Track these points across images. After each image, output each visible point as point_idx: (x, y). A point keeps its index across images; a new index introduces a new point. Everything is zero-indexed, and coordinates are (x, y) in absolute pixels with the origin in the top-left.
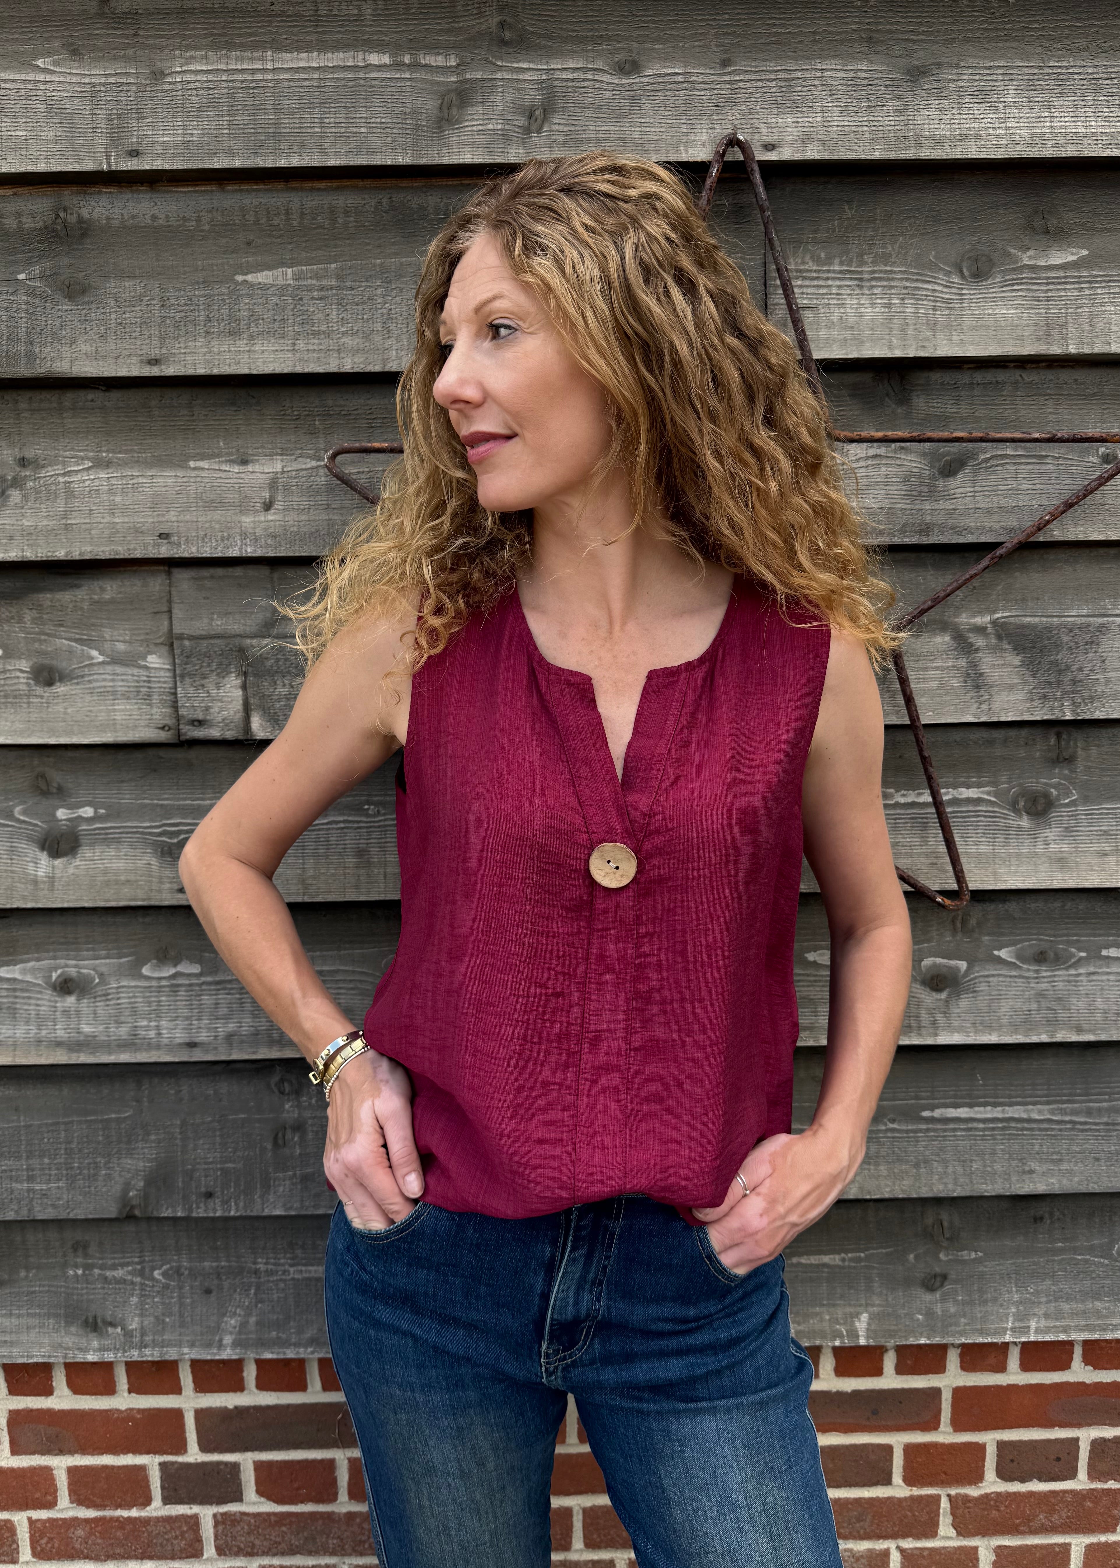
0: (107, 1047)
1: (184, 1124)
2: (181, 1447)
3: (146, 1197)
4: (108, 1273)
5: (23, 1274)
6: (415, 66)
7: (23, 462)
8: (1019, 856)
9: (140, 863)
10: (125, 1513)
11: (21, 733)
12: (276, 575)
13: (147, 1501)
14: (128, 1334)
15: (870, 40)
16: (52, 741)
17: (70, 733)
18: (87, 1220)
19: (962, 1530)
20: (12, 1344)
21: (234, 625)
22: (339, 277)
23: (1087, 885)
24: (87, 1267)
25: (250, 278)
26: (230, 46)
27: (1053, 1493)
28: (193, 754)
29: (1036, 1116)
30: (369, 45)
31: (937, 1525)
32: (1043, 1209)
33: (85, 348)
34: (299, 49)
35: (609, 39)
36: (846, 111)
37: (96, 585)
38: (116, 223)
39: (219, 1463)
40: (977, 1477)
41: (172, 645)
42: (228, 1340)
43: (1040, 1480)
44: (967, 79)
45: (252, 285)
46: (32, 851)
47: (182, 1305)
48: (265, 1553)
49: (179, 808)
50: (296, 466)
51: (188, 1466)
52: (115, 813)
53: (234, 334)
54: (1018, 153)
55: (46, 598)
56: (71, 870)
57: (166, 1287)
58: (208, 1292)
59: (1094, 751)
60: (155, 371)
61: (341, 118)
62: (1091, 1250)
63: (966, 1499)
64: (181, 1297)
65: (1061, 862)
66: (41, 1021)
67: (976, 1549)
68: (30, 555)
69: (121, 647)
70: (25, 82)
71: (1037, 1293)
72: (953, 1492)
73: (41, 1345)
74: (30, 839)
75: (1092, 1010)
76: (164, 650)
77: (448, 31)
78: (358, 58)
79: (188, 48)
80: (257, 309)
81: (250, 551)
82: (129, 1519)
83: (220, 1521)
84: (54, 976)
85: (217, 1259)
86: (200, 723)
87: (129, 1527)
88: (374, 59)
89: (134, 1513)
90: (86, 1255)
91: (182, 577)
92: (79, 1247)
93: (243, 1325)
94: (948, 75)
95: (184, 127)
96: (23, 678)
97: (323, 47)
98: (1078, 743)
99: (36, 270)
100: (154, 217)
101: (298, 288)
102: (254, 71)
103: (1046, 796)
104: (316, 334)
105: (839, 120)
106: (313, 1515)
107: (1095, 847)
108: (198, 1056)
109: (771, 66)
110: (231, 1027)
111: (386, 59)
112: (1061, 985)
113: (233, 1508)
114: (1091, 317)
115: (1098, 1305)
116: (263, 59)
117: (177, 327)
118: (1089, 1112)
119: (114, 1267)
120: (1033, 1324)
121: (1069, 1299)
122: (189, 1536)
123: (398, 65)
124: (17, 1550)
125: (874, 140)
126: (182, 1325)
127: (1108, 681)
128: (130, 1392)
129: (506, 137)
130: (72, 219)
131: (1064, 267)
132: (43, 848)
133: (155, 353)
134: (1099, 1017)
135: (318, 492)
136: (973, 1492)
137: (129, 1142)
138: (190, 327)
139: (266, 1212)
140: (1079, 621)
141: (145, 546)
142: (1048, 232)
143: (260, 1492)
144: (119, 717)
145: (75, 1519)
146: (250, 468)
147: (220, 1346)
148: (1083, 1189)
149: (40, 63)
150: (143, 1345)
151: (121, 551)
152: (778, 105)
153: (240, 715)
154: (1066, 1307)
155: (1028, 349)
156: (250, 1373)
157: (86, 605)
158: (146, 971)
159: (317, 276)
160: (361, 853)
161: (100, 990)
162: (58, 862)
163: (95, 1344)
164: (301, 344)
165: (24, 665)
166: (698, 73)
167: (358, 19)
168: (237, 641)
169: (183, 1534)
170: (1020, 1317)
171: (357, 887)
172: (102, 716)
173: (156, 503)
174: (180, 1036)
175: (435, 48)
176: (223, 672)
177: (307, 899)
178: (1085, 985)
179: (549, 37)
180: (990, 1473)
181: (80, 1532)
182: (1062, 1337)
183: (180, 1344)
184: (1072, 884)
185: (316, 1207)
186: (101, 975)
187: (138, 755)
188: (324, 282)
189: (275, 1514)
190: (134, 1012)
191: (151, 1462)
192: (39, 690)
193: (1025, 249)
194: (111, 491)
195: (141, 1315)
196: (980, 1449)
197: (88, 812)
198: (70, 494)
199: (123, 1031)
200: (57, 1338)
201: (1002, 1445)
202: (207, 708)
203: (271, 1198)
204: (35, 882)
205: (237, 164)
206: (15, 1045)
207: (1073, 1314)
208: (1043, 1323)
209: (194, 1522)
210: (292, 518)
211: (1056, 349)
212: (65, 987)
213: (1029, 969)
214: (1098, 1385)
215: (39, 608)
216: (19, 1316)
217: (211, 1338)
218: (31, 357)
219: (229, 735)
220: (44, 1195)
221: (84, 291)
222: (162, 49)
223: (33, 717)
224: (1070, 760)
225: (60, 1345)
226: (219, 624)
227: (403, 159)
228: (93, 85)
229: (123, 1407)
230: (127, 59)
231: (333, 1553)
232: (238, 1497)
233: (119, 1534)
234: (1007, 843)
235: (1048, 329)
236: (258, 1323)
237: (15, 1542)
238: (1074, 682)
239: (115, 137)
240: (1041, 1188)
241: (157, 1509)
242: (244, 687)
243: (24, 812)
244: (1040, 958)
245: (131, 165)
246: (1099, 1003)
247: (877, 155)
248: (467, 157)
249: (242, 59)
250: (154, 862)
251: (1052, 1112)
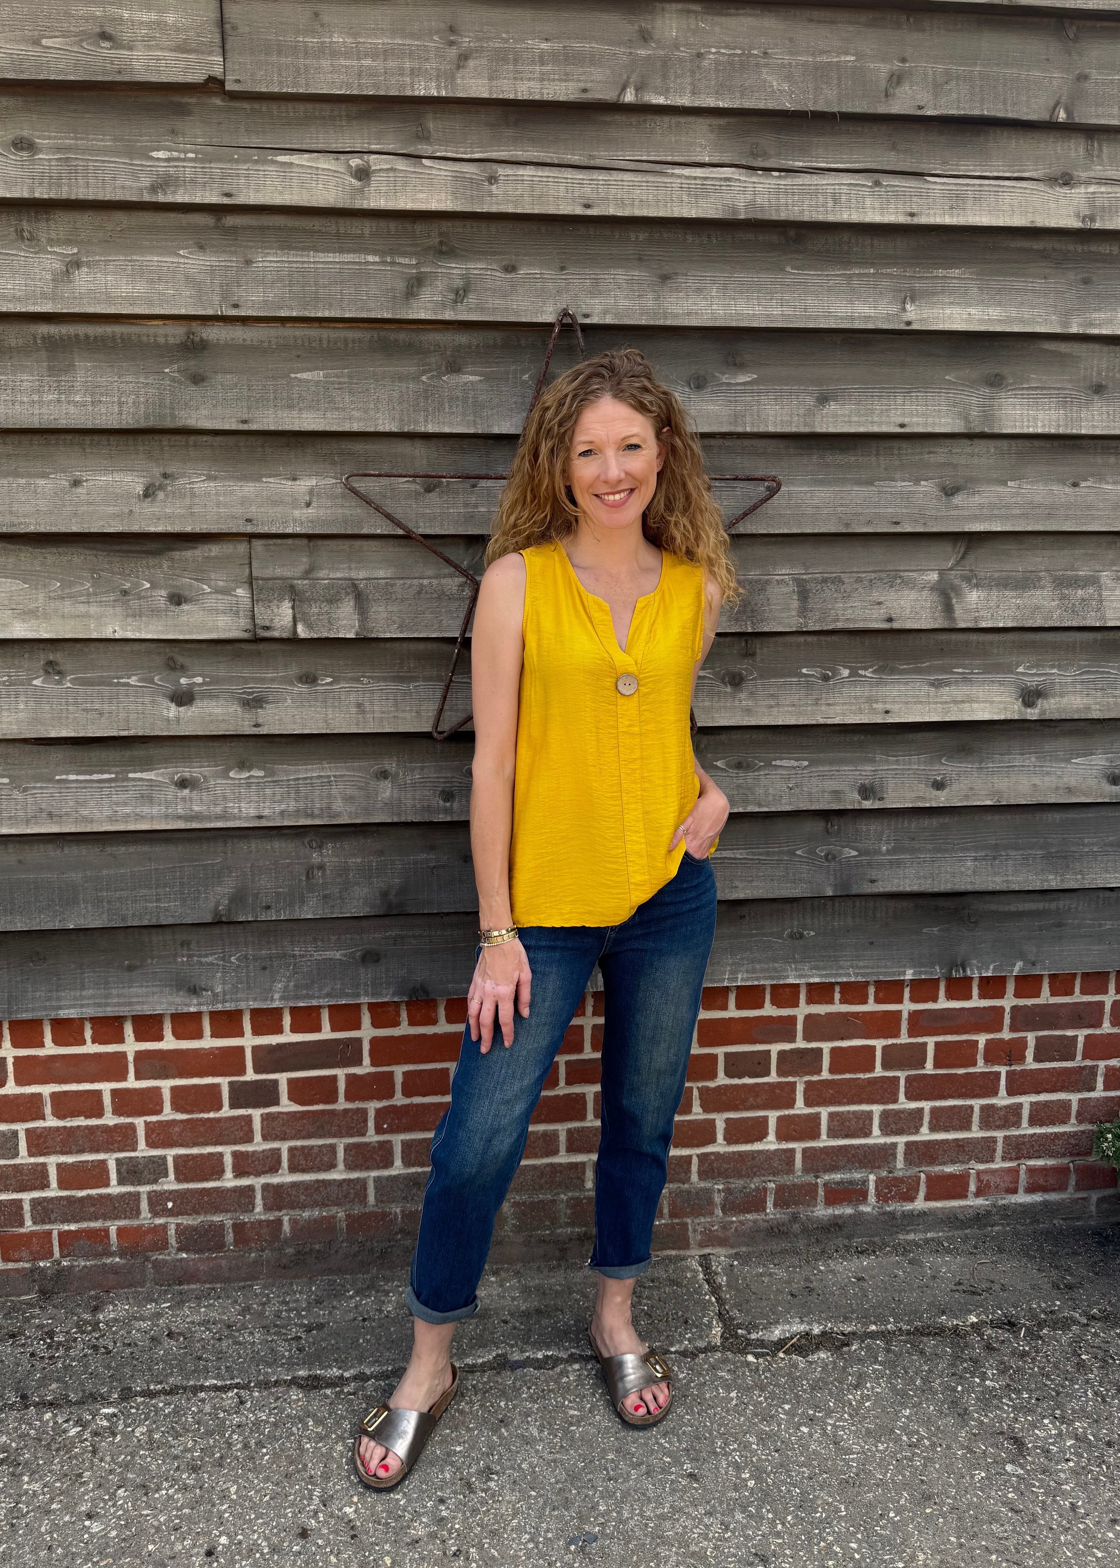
0: (209, 818)
1: (252, 866)
2: (242, 1071)
3: (229, 910)
4: (203, 960)
5: (149, 961)
6: (393, 263)
7: (165, 476)
8: (725, 708)
9: (231, 710)
10: (206, 1116)
11: (162, 632)
12: (311, 544)
13: (220, 1107)
14: (215, 995)
15: (640, 259)
16: (181, 637)
17: (191, 633)
18: (193, 924)
19: (706, 1109)
20: (143, 1003)
21: (288, 574)
22: (350, 377)
23: (762, 723)
24: (190, 956)
25: (298, 375)
26: (290, 248)
27: (757, 1084)
28: (261, 647)
29: (739, 856)
30: (367, 251)
31: (691, 1106)
32: (744, 910)
33: (205, 412)
34: (328, 252)
35: (500, 253)
36: (627, 297)
37: (206, 547)
38: (222, 342)
39: (265, 1080)
40: (713, 1076)
41: (251, 584)
42: (277, 996)
43: (750, 1077)
44: (692, 282)
45: (300, 380)
46: (166, 702)
47: (248, 976)
48: (292, 1138)
49: (253, 678)
50: (324, 482)
51: (246, 1083)
52: (215, 681)
53: (291, 407)
54: (718, 324)
55: (176, 554)
56: (190, 714)
57: (238, 966)
58: (264, 968)
59: (765, 650)
60: (245, 427)
61: (352, 290)
62: (772, 934)
63: (707, 1089)
64: (248, 972)
65: (748, 711)
66: (168, 804)
67: (714, 1120)
68: (170, 529)
69: (221, 583)
70: (173, 263)
71: (742, 958)
72: (700, 1085)
73: (161, 1003)
74: (165, 695)
75: (767, 795)
76: (247, 586)
77: (411, 245)
78: (362, 258)
79: (266, 248)
80: (304, 394)
81: (298, 530)
82: (208, 1119)
83: (265, 1118)
84: (176, 777)
85: (270, 949)
86: (268, 628)
87: (208, 1124)
88: (370, 258)
89: (212, 1115)
90: (189, 949)
91: (258, 544)
92: (185, 944)
93: (286, 987)
94: (681, 279)
95: (264, 292)
96: (162, 601)
97: (342, 251)
98: (757, 644)
99: (176, 366)
100: (244, 340)
101: (327, 382)
102: (303, 262)
103: (740, 675)
104: (337, 409)
105: (624, 303)
106: (323, 1112)
107: (767, 703)
108: (264, 823)
109: (587, 271)
110: (283, 807)
111: (377, 259)
112: (750, 781)
113: (273, 1109)
114: (758, 412)
115: (776, 965)
116: (308, 256)
117: (257, 401)
118: (768, 854)
119: (206, 956)
120: (740, 976)
121: (759, 962)
122: (246, 1128)
123: (384, 263)
124: (137, 1142)
125: (642, 314)
126: (249, 988)
127: (771, 611)
128: (212, 1036)
129: (444, 306)
130: (197, 339)
131: (744, 384)
132: (172, 701)
133: (245, 417)
134: (771, 798)
135: (336, 497)
136: (711, 1084)
137: (219, 877)
138: (265, 403)
139: (303, 917)
140: (755, 577)
141: (238, 526)
142: (735, 365)
143: (290, 1098)
144: (220, 624)
145: (174, 1121)
146: (298, 483)
147: (272, 1000)
148: (765, 896)
149: (181, 252)
150: (224, 1001)
151: (224, 528)
152: (591, 293)
153: (291, 624)
154: (758, 966)
155: (724, 429)
156: (287, 1021)
157: (200, 559)
158: (232, 774)
159: (337, 376)
160: (359, 705)
161: (204, 786)
162: (181, 709)
163: (195, 1001)
164: (328, 415)
165: (163, 593)
166: (548, 273)
167: (361, 236)
168: (289, 581)
169: (242, 1127)
170: (732, 972)
171: (357, 725)
172: (210, 624)
173: (244, 502)
174: (253, 812)
175: (404, 254)
176: (281, 599)
177: (328, 731)
178: (763, 781)
179: (466, 251)
180: (721, 1073)
181: (177, 1129)
182: (756, 983)
183: (247, 1000)
184: (753, 723)
185: (332, 913)
186: (205, 777)
187: (229, 647)
188: (341, 380)
189: (299, 1112)
190: (225, 798)
191: (224, 1082)
192: (172, 608)
193: (723, 373)
194: (217, 494)
195: (223, 984)
196: (715, 1057)
197: (199, 680)
198: (193, 495)
199: (218, 810)
200: (171, 999)
201: (727, 1055)
202: (272, 620)
203: (305, 908)
204: (168, 720)
205: (294, 314)
206: (152, 818)
207: (762, 970)
208: (745, 976)
209: (249, 1119)
210: (322, 512)
211: (740, 429)
212: (183, 784)
213: (733, 772)
214: (780, 1018)
215: (172, 560)
216: (147, 987)
217: (267, 994)
218: (174, 417)
219: (285, 635)
220: (167, 910)
221: (203, 379)
222: (251, 247)
223: (169, 623)
224: (753, 655)
225: (173, 1003)
226: (279, 572)
227: (387, 315)
228: (212, 266)
229: (207, 1047)
230: (232, 253)
231: (335, 1136)
232: (276, 1102)
233: (202, 1129)
234: (719, 701)
235: (736, 417)
236: (295, 986)
237: (136, 1137)
238: (753, 611)
239: (225, 296)
240: (741, 896)
241: (226, 1111)
242: (293, 608)
243: (160, 680)
244: (739, 766)
245: (234, 312)
246: (771, 791)
247: (644, 322)
248: (422, 316)
249: (297, 255)
250: (239, 709)
251: (747, 854)
